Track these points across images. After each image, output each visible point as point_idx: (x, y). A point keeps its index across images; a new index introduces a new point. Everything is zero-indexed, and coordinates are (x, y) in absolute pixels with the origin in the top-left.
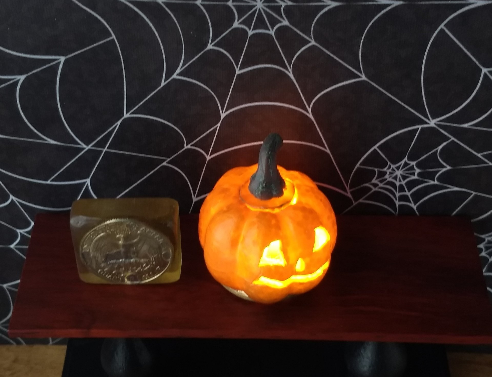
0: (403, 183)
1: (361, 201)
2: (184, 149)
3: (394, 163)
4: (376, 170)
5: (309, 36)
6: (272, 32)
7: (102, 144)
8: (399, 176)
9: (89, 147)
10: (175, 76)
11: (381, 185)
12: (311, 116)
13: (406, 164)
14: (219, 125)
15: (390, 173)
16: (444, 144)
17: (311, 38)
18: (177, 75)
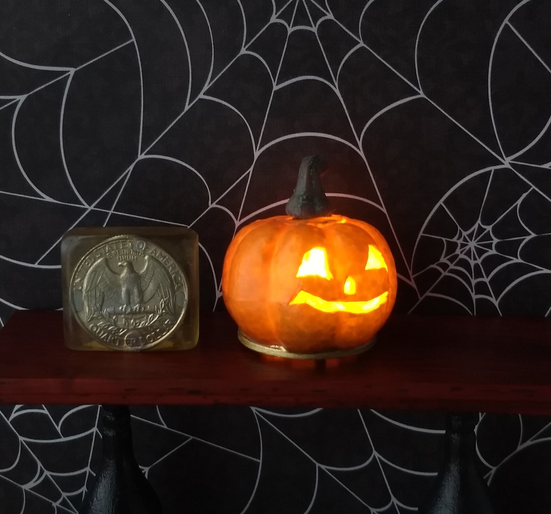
0: (479, 261)
1: (428, 294)
2: (209, 208)
3: (466, 230)
4: (444, 239)
5: (356, 34)
6: (314, 29)
7: (106, 203)
8: (473, 249)
9: (92, 208)
10: (201, 96)
11: (452, 266)
12: (361, 153)
13: (481, 230)
14: (251, 169)
15: (463, 246)
16: (524, 195)
17: (358, 36)
18: (204, 94)
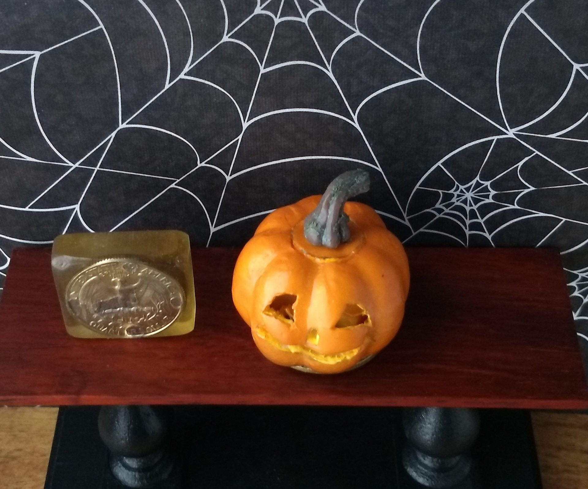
0: (475, 207)
1: (422, 230)
2: (197, 167)
3: (463, 184)
4: (440, 191)
5: (352, 24)
6: (305, 20)
7: (92, 161)
8: (469, 199)
9: (77, 165)
10: (182, 76)
11: (447, 211)
12: (357, 125)
13: (478, 185)
14: (240, 137)
15: (459, 196)
16: (527, 159)
17: (354, 27)
18: (185, 75)
